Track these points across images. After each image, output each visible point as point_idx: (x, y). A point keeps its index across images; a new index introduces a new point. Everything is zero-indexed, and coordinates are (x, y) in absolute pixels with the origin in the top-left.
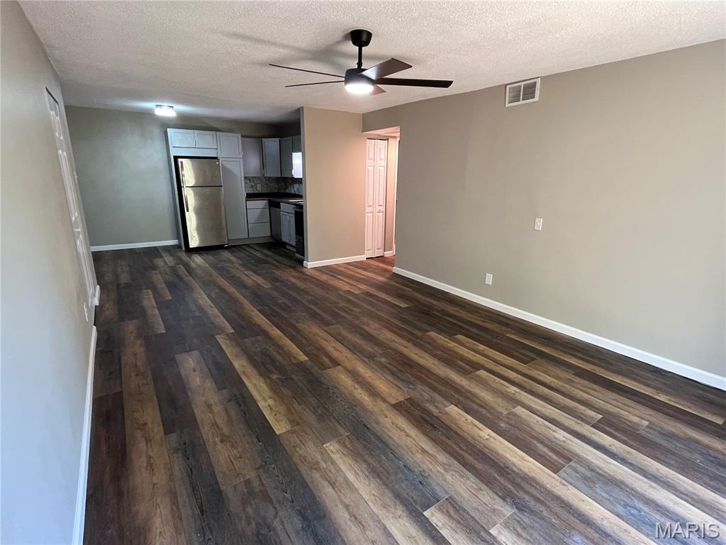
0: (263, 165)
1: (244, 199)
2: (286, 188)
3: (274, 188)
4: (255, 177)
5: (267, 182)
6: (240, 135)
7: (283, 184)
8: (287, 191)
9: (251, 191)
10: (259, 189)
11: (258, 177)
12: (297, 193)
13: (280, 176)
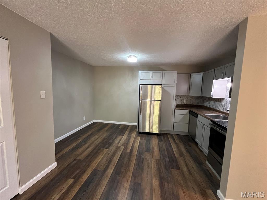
0: (189, 89)
1: (174, 108)
2: (203, 102)
3: (195, 102)
4: (184, 96)
5: (191, 98)
6: (176, 72)
7: (201, 100)
8: (204, 105)
9: (180, 103)
10: (185, 102)
11: (185, 96)
12: (211, 107)
13: (200, 96)
